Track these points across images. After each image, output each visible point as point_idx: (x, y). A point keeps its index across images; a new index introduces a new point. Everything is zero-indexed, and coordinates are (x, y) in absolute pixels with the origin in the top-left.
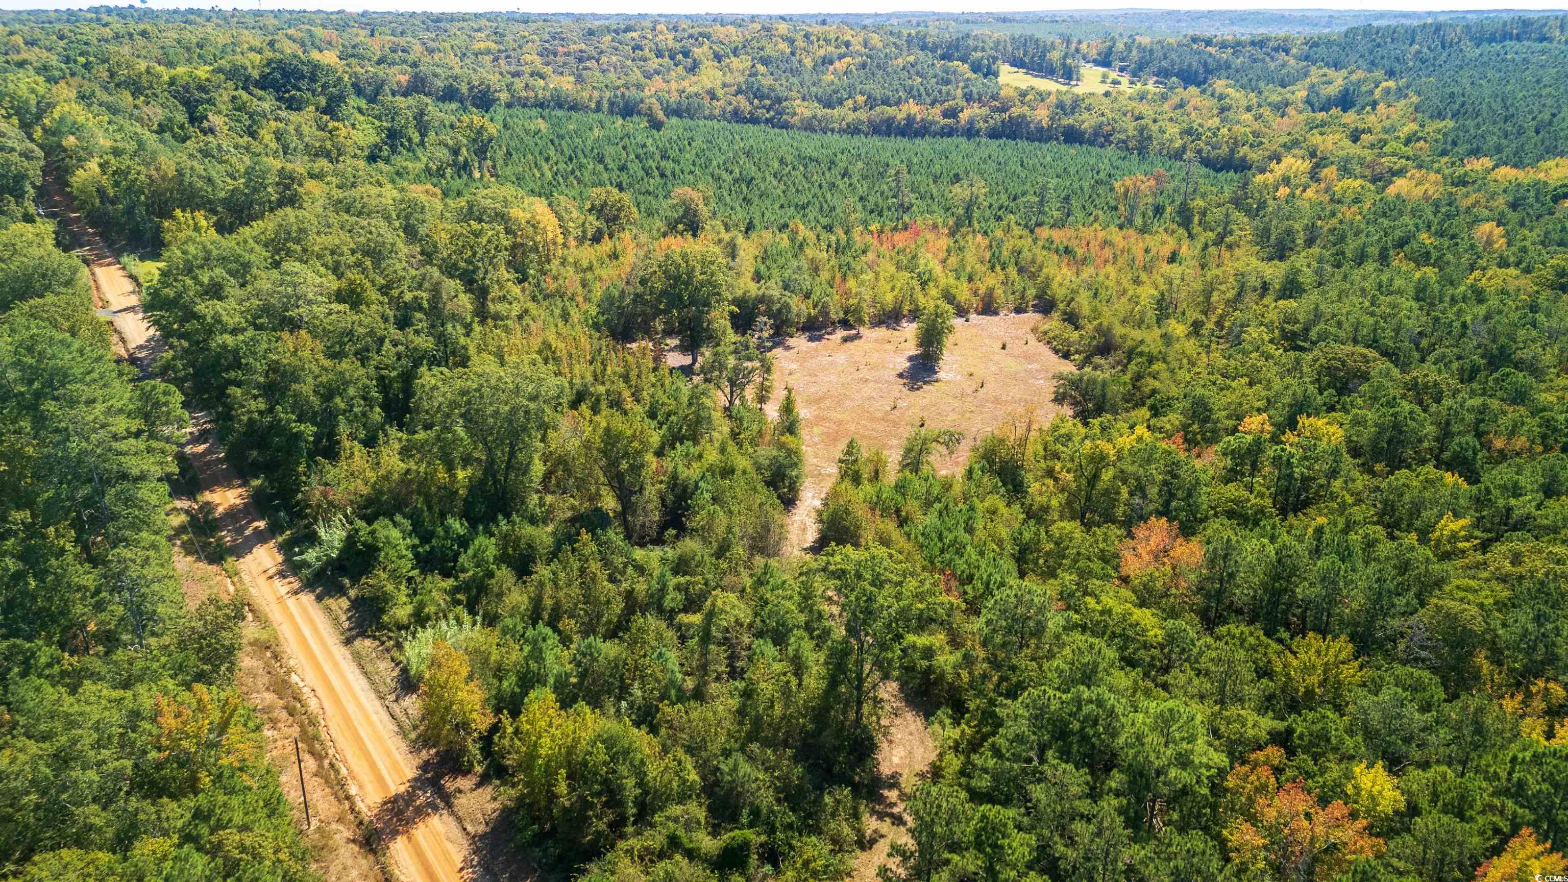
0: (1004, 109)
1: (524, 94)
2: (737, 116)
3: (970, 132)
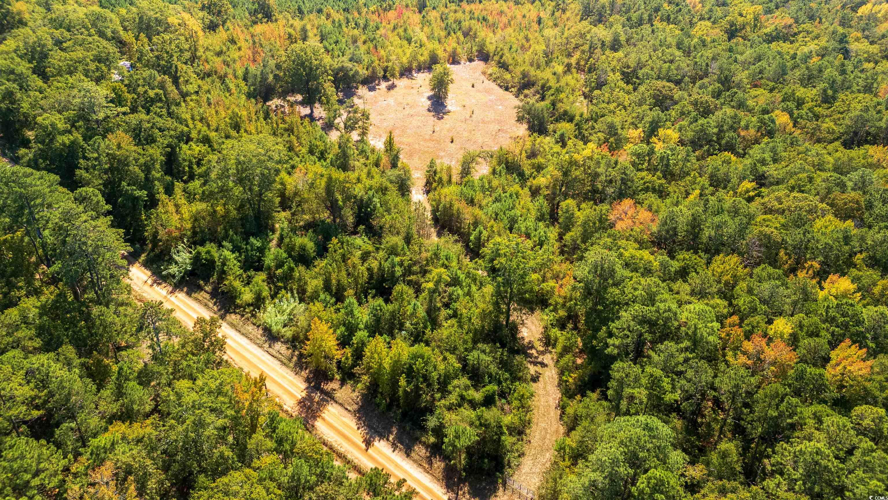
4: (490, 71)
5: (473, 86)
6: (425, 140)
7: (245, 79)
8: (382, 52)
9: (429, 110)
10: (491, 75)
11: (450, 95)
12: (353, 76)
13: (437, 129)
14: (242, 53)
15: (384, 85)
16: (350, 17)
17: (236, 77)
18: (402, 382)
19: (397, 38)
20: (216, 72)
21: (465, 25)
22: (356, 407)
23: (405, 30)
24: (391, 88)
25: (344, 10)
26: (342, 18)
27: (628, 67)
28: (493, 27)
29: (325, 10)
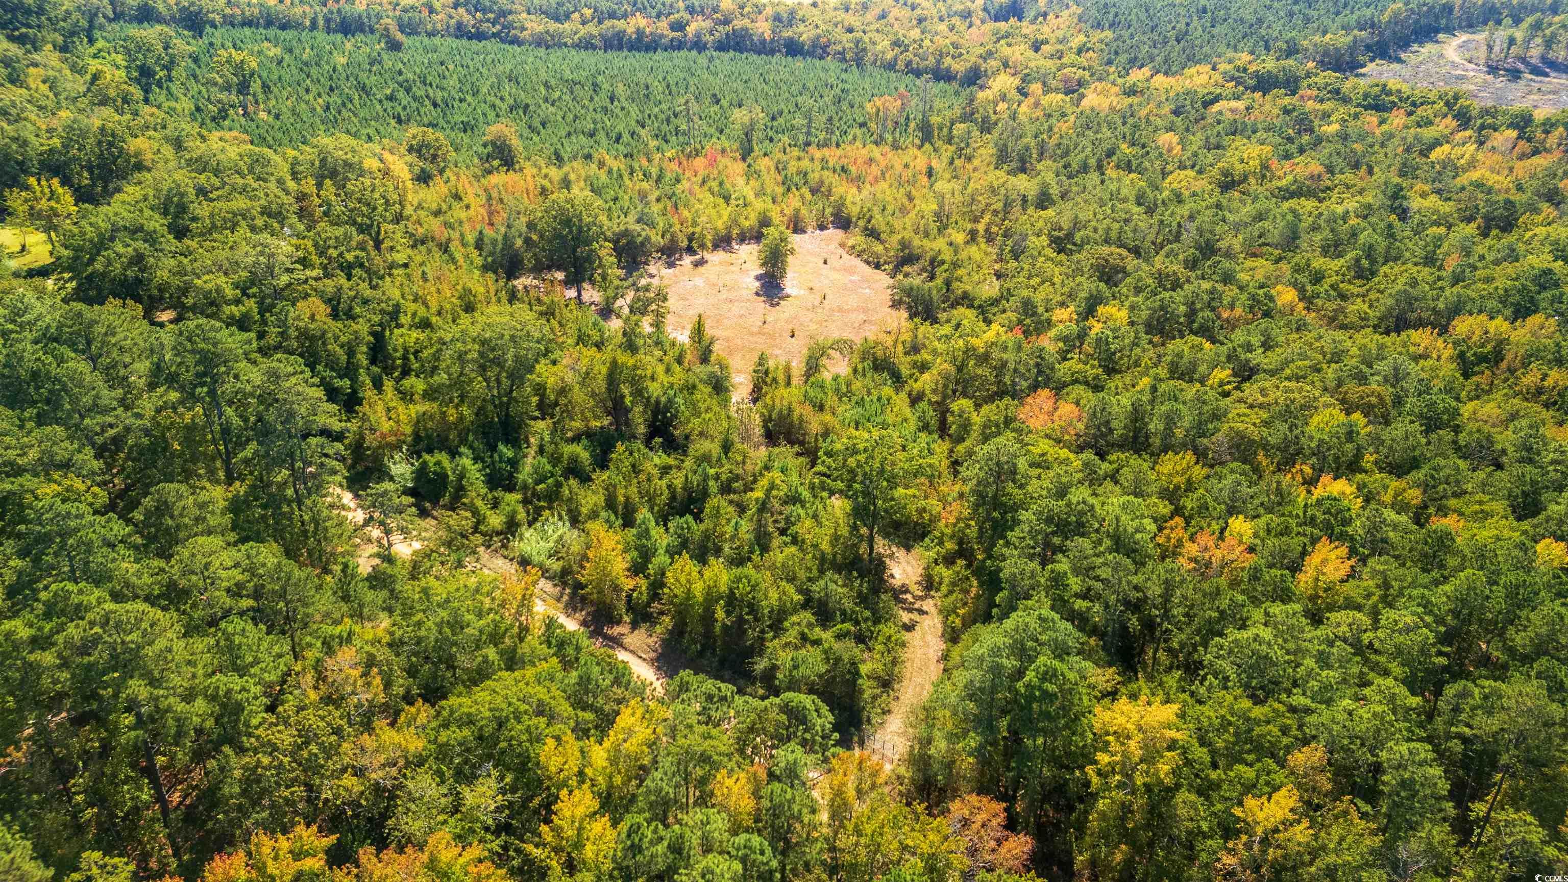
0: (726, 22)
1: (228, 11)
2: (460, 32)
3: (699, 45)
4: (851, 242)
5: (825, 262)
6: (752, 334)
7: (479, 246)
8: (686, 213)
9: (757, 294)
10: (853, 247)
11: (790, 274)
12: (642, 244)
13: (769, 319)
14: (472, 212)
15: (688, 260)
16: (636, 166)
17: (464, 245)
18: (720, 614)
19: (708, 194)
20: (433, 239)
21: (814, 177)
22: (653, 655)
23: (721, 184)
24: (699, 264)
25: (625, 156)
26: (622, 167)
27: (1061, 229)
28: (858, 181)
29: (596, 156)
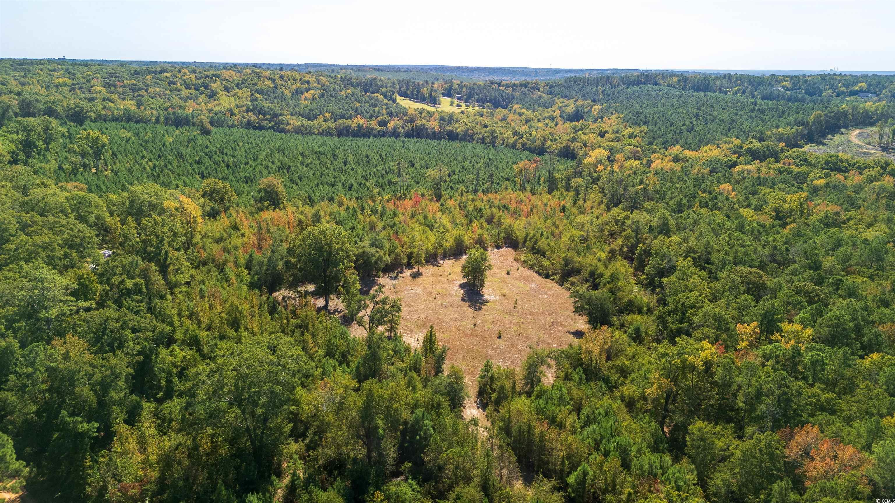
1: (103, 112)
2: (249, 125)
4: (523, 258)
5: (508, 273)
6: (467, 336)
7: (248, 267)
8: (405, 238)
9: (463, 300)
10: (525, 262)
11: (487, 283)
12: (376, 262)
13: (477, 321)
14: (245, 239)
15: (407, 273)
16: (366, 205)
17: (237, 265)
19: (417, 224)
20: (213, 260)
21: (487, 212)
23: (425, 217)
24: (416, 275)
25: (357, 199)
26: (356, 205)
28: (516, 215)
29: (337, 198)
